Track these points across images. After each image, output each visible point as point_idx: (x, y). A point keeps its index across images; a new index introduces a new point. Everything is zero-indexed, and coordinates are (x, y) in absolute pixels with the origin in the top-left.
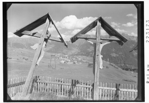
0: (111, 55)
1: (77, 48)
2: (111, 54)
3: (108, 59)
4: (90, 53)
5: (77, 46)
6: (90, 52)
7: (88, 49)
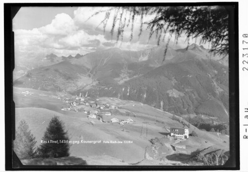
0: (168, 94)
1: (89, 76)
2: (168, 92)
3: (162, 103)
4: (122, 88)
5: (88, 70)
6: (121, 86)
7: (116, 79)
